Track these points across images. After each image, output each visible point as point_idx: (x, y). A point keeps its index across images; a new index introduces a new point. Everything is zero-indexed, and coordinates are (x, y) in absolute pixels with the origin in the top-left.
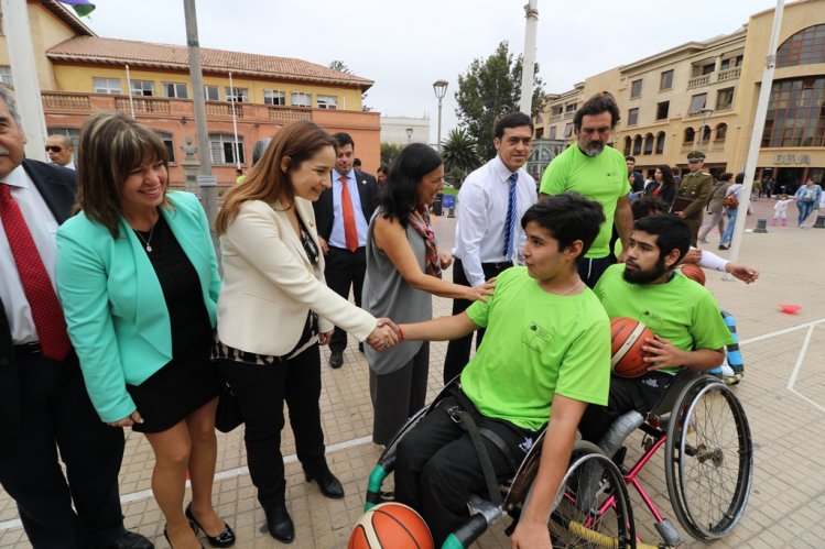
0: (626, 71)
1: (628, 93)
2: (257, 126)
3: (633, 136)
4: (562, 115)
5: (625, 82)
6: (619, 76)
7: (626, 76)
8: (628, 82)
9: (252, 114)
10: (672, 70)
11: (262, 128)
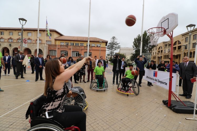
0: (183, 35)
1: (184, 41)
2: (82, 50)
3: (186, 52)
4: (167, 47)
5: (183, 38)
6: (182, 37)
7: (184, 37)
8: (184, 38)
9: (81, 48)
10: (196, 34)
11: (83, 50)
